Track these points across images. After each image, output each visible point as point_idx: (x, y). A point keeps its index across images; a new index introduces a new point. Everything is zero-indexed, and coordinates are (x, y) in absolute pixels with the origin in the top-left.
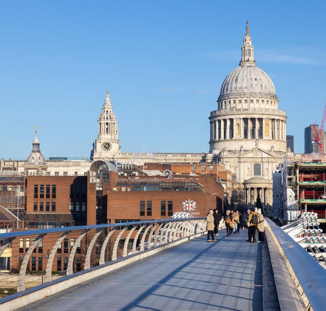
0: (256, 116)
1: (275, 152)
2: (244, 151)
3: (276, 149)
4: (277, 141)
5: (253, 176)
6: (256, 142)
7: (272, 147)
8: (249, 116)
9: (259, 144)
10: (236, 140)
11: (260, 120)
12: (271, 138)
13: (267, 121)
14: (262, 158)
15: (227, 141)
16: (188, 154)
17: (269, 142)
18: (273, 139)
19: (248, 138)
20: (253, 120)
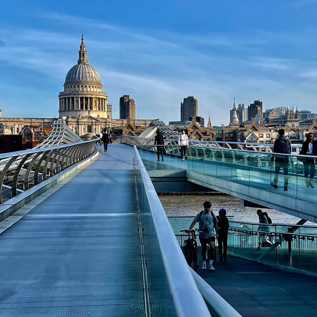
0: (88, 96)
1: (100, 118)
2: (81, 117)
3: (101, 116)
4: (101, 111)
5: (87, 133)
6: (88, 112)
7: (99, 116)
8: (84, 96)
9: (90, 114)
10: (76, 110)
11: (91, 98)
12: (98, 110)
13: (95, 99)
14: (92, 122)
15: (71, 111)
16: (45, 119)
17: (96, 112)
18: (99, 110)
19: (84, 109)
20: (87, 98)
